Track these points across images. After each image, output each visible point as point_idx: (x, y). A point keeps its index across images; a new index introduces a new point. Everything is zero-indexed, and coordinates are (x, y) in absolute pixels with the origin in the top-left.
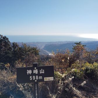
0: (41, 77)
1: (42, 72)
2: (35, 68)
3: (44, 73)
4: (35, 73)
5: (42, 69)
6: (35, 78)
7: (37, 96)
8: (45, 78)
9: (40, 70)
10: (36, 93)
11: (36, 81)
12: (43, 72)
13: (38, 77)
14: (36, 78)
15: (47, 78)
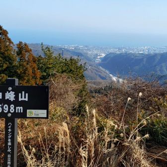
0: (22, 108)
1: (23, 99)
2: (10, 89)
3: (27, 99)
4: (8, 99)
5: (23, 92)
6: (7, 109)
7: (10, 146)
8: (28, 111)
9: (20, 94)
10: (9, 140)
11: (9, 115)
12: (25, 98)
13: (15, 108)
14: (9, 108)
15: (34, 111)
